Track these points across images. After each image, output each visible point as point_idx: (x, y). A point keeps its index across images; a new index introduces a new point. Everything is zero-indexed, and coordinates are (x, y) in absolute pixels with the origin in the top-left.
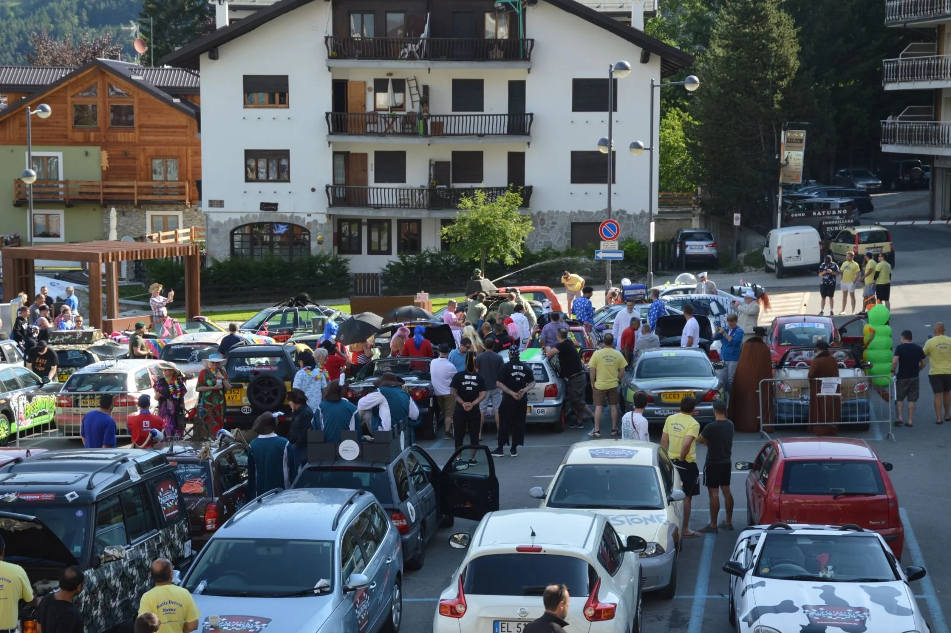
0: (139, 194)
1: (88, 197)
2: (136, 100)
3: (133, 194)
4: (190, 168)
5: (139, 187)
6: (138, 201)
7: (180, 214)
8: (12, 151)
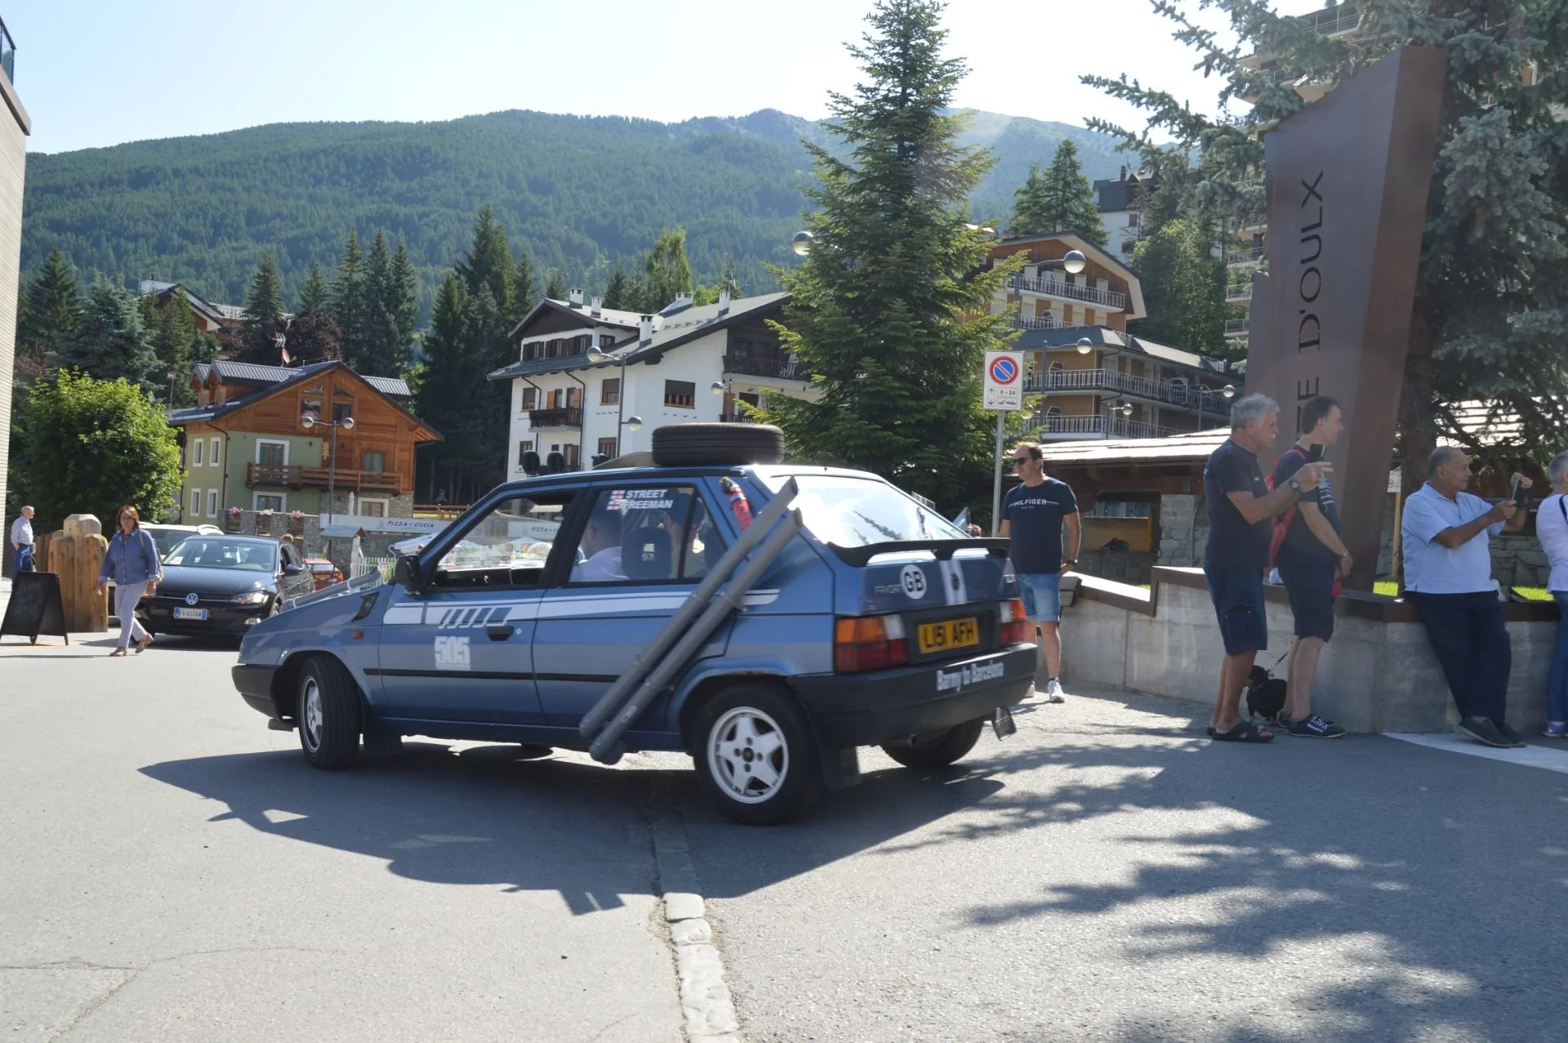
0: (362, 482)
1: (308, 481)
2: (356, 400)
3: (356, 482)
4: (396, 462)
5: (362, 476)
6: (361, 488)
7: (386, 502)
8: (245, 437)
